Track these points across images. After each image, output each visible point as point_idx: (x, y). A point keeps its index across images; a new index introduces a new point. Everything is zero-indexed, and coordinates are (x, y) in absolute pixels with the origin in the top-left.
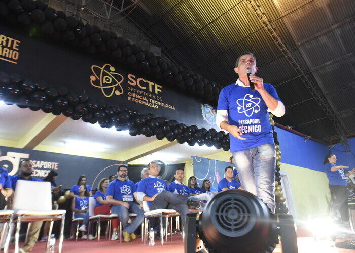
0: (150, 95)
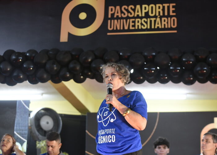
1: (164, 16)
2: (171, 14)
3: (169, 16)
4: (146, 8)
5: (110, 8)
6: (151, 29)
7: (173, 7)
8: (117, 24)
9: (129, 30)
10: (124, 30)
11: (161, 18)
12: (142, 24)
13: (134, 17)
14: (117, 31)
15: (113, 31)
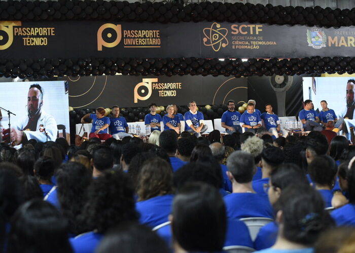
0: (251, 38)
1: (153, 38)
2: (157, 36)
3: (156, 38)
4: (144, 32)
5: (124, 31)
6: (147, 45)
7: (158, 32)
8: (128, 41)
9: (135, 45)
10: (133, 45)
11: (152, 38)
12: (142, 42)
13: (137, 38)
14: (129, 45)
15: (127, 45)
